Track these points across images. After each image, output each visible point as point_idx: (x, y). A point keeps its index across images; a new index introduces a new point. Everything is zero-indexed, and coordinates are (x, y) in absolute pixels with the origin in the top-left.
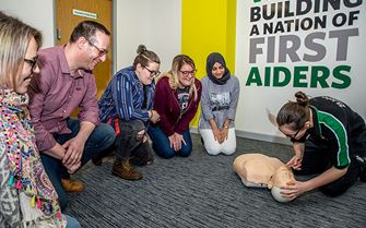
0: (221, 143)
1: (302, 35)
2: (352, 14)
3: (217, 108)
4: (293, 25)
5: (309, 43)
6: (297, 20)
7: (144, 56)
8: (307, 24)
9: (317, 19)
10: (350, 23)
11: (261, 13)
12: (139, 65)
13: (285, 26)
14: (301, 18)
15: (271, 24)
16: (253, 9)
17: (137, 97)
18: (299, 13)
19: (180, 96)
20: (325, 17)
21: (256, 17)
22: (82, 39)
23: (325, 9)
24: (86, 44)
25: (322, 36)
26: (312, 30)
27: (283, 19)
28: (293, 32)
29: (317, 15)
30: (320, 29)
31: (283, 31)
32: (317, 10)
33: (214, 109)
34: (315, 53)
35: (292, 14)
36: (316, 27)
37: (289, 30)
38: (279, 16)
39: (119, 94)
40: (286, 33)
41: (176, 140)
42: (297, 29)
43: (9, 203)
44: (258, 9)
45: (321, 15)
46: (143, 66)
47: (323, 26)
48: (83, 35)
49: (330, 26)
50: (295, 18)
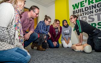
0: (68, 44)
1: (87, 16)
2: (100, 9)
3: (66, 34)
4: (84, 14)
5: (89, 18)
6: (85, 13)
7: (47, 18)
8: (88, 13)
9: (91, 11)
10: (100, 11)
11: (76, 12)
12: (46, 20)
13: (82, 14)
14: (86, 12)
15: (79, 14)
16: (73, 11)
17: (45, 28)
18: (86, 10)
19: (56, 30)
20: (93, 11)
21: (74, 13)
22: (32, 11)
23: (92, 9)
24: (33, 12)
25: (93, 15)
26: (90, 14)
27: (82, 13)
28: (85, 15)
29: (90, 10)
30: (92, 14)
31: (82, 16)
32: (90, 9)
33: (65, 35)
34: (91, 20)
35: (84, 11)
36: (91, 14)
37: (83, 15)
38: (81, 12)
39: (40, 26)
40: (83, 16)
41: (55, 43)
42: (86, 15)
43: (13, 32)
44: (75, 11)
45: (91, 10)
46: (47, 20)
47: (93, 13)
48: (32, 10)
49: (94, 13)
50: (85, 12)
